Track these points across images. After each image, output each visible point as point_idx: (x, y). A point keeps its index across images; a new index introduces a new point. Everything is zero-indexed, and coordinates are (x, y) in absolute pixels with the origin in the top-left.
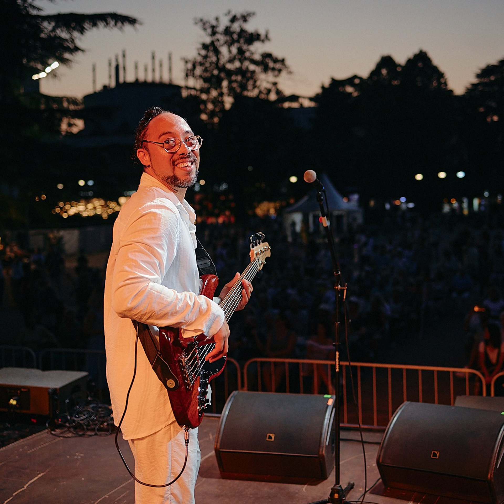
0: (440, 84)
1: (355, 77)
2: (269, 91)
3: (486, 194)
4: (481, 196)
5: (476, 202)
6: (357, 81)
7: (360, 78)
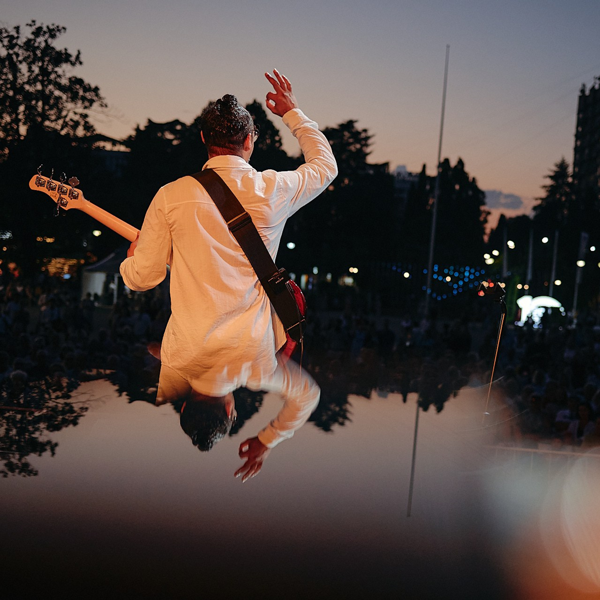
0: (273, 141)
1: (177, 122)
2: (76, 124)
3: (315, 271)
4: (309, 273)
5: (304, 279)
6: (179, 127)
7: (183, 125)
